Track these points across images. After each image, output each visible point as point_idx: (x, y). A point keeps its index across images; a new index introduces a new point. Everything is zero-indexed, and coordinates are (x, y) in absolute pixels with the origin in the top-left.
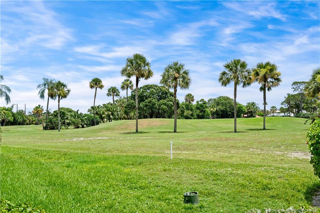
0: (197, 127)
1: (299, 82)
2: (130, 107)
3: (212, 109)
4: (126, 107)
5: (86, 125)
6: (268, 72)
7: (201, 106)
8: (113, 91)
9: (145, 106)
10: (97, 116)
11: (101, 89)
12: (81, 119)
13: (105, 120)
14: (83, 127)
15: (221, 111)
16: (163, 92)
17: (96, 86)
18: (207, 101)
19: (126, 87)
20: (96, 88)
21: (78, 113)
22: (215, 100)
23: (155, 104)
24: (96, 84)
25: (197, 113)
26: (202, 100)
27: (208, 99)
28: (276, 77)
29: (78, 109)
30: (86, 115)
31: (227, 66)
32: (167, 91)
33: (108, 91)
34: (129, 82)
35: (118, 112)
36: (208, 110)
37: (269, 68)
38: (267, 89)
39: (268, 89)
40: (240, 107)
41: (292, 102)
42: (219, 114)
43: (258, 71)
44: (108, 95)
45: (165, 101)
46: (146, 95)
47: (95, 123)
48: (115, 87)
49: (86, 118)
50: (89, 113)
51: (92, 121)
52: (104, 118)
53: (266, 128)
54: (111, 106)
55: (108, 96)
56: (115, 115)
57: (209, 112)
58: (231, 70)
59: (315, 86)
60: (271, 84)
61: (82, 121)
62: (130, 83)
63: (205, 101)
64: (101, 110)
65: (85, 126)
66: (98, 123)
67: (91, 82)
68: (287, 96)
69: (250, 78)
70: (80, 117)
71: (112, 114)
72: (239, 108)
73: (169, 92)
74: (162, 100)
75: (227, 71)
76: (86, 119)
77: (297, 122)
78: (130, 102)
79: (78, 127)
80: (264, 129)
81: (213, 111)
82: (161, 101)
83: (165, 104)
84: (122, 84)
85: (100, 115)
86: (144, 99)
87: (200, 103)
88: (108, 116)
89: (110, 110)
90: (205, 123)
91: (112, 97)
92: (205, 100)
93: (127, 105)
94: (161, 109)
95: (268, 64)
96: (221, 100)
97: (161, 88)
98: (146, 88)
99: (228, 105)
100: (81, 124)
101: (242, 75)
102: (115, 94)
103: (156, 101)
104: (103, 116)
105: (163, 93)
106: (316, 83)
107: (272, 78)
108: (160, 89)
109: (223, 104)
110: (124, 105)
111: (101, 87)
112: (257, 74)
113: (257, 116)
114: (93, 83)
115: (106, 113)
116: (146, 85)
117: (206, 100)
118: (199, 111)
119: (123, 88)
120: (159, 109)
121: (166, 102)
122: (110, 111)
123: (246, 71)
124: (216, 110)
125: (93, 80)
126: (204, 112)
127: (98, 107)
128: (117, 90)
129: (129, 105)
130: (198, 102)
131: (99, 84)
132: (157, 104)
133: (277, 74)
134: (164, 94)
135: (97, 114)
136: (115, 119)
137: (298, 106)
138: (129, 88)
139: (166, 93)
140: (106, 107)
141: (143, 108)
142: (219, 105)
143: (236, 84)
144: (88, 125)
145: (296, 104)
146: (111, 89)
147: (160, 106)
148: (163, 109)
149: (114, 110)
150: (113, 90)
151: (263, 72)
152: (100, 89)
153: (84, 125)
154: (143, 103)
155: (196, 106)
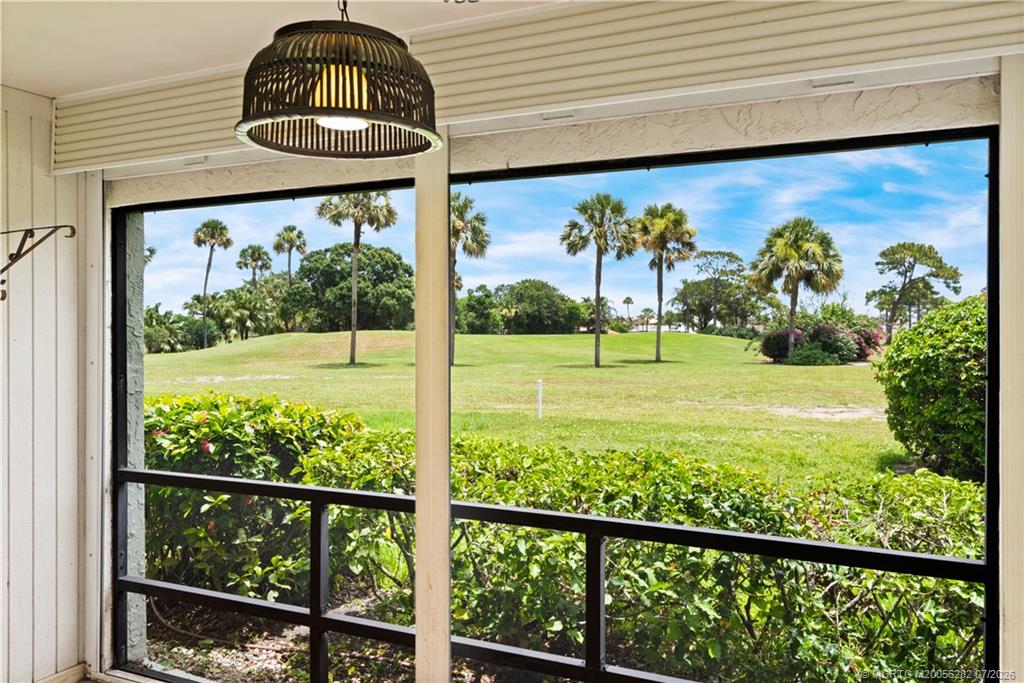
0: (497, 354)
1: (709, 253)
2: (299, 301)
3: (505, 311)
4: (285, 300)
5: (182, 343)
6: (671, 226)
7: (480, 302)
8: (254, 256)
9: (339, 300)
10: (211, 322)
11: (226, 248)
12: (167, 328)
13: (234, 332)
14: (173, 350)
15: (528, 315)
16: (387, 262)
17: (214, 241)
18: (493, 291)
19: (286, 245)
20: (212, 247)
21: (157, 311)
22: (512, 288)
23: (366, 294)
24: (213, 237)
25: (470, 319)
26: (482, 288)
27: (496, 286)
28: (686, 238)
29: (157, 302)
30: (180, 318)
31: (583, 209)
32: (398, 262)
33: (241, 256)
34: (295, 233)
35: (266, 311)
36: (497, 313)
37: (672, 216)
38: (664, 266)
39: (669, 267)
40: (573, 308)
41: (692, 301)
42: (522, 323)
43: (647, 223)
44: (240, 265)
45: (391, 287)
46: (342, 269)
47: (206, 340)
48: (259, 247)
49: (181, 325)
50: (187, 311)
51: (197, 333)
52: (229, 326)
53: (662, 359)
54: (249, 295)
55: (241, 268)
56: (259, 319)
57: (499, 318)
58: (592, 218)
59: (773, 265)
60: (676, 254)
61: (172, 332)
62: (299, 237)
63: (489, 292)
64: (222, 307)
65: (179, 347)
66: (211, 342)
67: (198, 230)
68: (681, 286)
69: (634, 240)
70: (164, 324)
71: (252, 317)
72: (572, 310)
73: (401, 263)
74: (385, 284)
75: (581, 220)
76: (181, 328)
77: (721, 346)
78: (298, 288)
79: (159, 351)
80: (658, 360)
81: (509, 315)
82: (381, 287)
83: (392, 295)
84: (277, 238)
85: (220, 317)
86: (338, 280)
87: (476, 294)
88: (241, 321)
89: (247, 305)
90: (511, 345)
91: (251, 270)
92: (488, 288)
93: (289, 295)
94: (382, 308)
95: (668, 208)
96: (527, 287)
97: (382, 253)
98: (342, 251)
99: (545, 302)
100: (169, 343)
101: (617, 232)
102: (260, 263)
103: (368, 287)
104: (228, 321)
105: (386, 267)
106: (774, 258)
107: (677, 240)
108: (380, 255)
109: (532, 299)
110: (277, 294)
111: (227, 244)
112: (645, 230)
113: (610, 332)
114: (204, 233)
115: (237, 314)
116: (342, 243)
117: (491, 288)
118: (472, 314)
119: (278, 248)
120: (375, 308)
121: (394, 288)
122: (244, 308)
123: (625, 222)
124: (516, 313)
125: (205, 225)
126: (487, 316)
127: (213, 297)
128: (266, 254)
129: (295, 294)
130: (470, 292)
131: (221, 234)
132: (370, 295)
133: (688, 233)
134: (390, 269)
135: (209, 314)
136: (261, 331)
137: (705, 312)
138: (294, 249)
139: (395, 267)
140: (235, 298)
141: (335, 303)
142: (524, 301)
143: (601, 252)
144: (187, 345)
145: (701, 304)
146: (250, 251)
147: (378, 298)
148: (386, 307)
149: (258, 305)
150: (253, 253)
151: (659, 225)
152: (222, 248)
153: (176, 343)
154: (335, 289)
155: (465, 303)
